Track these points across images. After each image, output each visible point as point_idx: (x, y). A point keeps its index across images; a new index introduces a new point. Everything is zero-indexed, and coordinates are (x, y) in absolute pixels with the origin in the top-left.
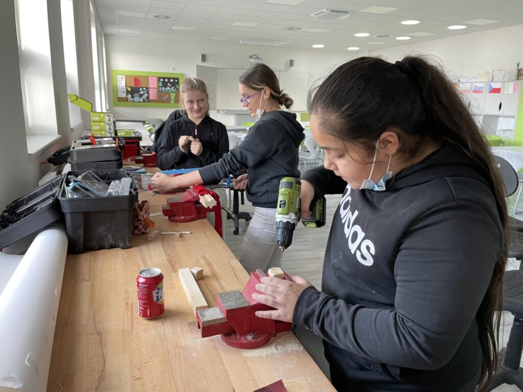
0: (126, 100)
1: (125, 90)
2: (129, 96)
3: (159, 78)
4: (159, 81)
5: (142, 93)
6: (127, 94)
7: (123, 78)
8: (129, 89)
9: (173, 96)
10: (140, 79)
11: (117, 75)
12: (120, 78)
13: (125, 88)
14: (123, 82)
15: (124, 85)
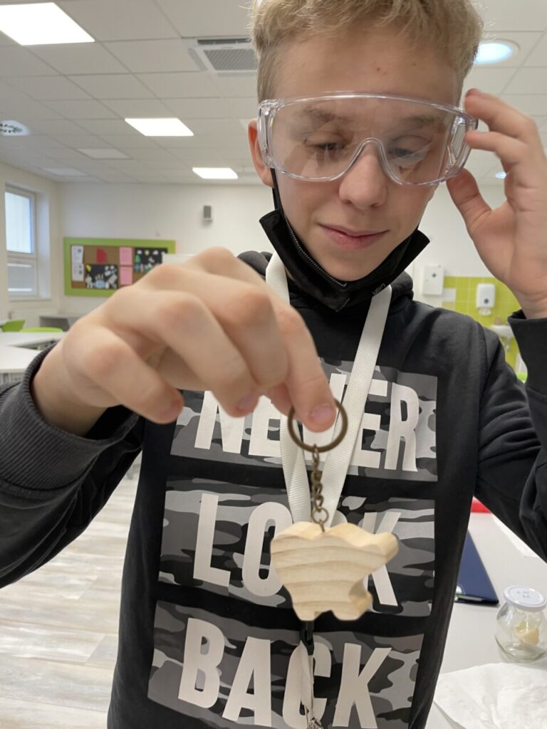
0: (84, 285)
1: (82, 269)
2: (89, 279)
3: (136, 249)
4: (136, 254)
5: (107, 274)
6: (85, 277)
8: (89, 268)
10: (106, 251)
11: (71, 246)
12: (76, 251)
13: (83, 266)
14: (81, 255)
15: (80, 260)
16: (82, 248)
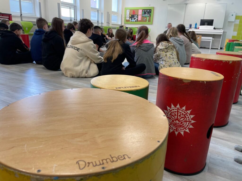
0: (129, 21)
1: (129, 16)
2: (130, 19)
3: (143, 10)
4: (143, 11)
5: (135, 17)
6: (130, 18)
7: (129, 11)
8: (131, 16)
9: (148, 18)
10: (135, 11)
11: (126, 10)
13: (129, 15)
14: (129, 13)
15: (129, 14)
16: (129, 10)
